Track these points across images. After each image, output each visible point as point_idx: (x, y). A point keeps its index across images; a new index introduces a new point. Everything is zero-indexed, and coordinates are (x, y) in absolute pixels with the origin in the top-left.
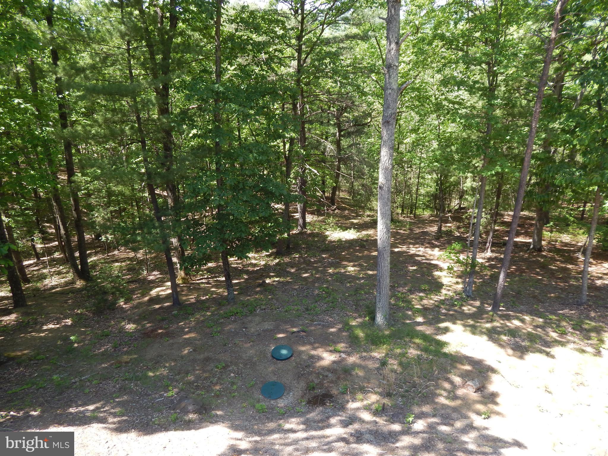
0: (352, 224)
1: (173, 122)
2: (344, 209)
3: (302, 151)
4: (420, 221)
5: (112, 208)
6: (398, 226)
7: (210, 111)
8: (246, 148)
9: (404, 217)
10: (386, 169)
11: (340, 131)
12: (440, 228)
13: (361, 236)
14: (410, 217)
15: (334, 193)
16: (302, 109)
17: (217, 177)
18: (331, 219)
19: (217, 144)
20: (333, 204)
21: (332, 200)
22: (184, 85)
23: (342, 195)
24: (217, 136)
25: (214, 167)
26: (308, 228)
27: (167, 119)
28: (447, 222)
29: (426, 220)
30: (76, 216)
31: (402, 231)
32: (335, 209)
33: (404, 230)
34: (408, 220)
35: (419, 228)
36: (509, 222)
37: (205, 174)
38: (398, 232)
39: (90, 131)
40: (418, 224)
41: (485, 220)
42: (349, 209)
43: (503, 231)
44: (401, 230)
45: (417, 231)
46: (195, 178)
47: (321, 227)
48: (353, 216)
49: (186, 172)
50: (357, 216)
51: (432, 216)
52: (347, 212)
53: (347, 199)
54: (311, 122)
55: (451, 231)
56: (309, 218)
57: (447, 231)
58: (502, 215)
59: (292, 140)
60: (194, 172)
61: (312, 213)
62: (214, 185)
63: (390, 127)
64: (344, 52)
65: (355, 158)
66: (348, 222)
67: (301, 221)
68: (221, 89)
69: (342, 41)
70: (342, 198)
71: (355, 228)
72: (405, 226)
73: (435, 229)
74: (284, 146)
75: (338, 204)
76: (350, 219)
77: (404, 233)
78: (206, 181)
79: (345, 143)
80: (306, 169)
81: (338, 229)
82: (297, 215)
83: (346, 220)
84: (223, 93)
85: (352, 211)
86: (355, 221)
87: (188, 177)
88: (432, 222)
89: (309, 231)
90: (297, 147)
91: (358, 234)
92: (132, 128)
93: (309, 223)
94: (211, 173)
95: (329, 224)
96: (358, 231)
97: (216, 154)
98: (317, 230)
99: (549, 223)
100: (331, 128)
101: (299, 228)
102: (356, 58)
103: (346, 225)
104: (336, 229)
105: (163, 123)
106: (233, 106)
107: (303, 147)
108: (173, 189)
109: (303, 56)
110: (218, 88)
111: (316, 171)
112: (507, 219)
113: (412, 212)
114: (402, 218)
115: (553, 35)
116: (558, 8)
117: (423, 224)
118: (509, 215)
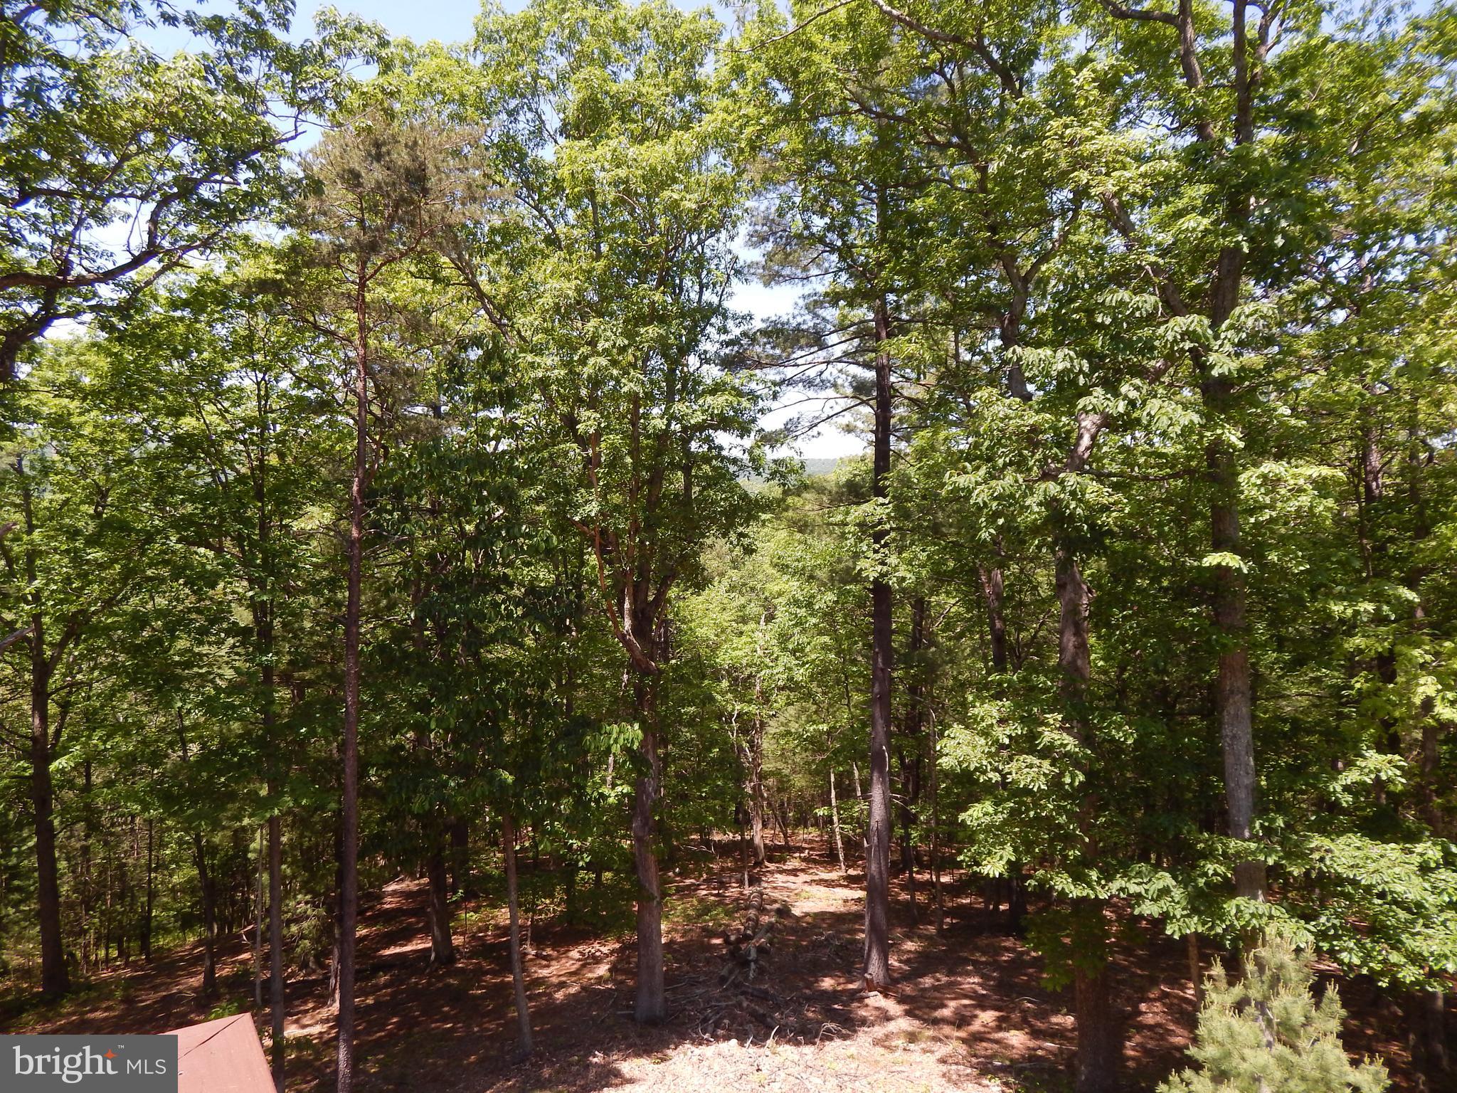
4: (164, 968)
6: (85, 1003)
9: (116, 969)
12: (210, 973)
14: (134, 964)
28: (238, 950)
29: (182, 959)
31: (97, 1014)
34: (127, 972)
35: (155, 988)
36: (392, 910)
40: (156, 976)
41: (315, 922)
43: (377, 935)
44: (95, 1010)
45: (149, 999)
51: (201, 942)
55: (246, 972)
57: (236, 975)
58: (379, 898)
72: (110, 996)
73: (197, 981)
77: (106, 1018)
88: (198, 960)
99: (457, 893)
112: (389, 903)
113: (145, 948)
114: (105, 974)
115: (355, 534)
116: (355, 488)
117: (169, 976)
118: (394, 893)
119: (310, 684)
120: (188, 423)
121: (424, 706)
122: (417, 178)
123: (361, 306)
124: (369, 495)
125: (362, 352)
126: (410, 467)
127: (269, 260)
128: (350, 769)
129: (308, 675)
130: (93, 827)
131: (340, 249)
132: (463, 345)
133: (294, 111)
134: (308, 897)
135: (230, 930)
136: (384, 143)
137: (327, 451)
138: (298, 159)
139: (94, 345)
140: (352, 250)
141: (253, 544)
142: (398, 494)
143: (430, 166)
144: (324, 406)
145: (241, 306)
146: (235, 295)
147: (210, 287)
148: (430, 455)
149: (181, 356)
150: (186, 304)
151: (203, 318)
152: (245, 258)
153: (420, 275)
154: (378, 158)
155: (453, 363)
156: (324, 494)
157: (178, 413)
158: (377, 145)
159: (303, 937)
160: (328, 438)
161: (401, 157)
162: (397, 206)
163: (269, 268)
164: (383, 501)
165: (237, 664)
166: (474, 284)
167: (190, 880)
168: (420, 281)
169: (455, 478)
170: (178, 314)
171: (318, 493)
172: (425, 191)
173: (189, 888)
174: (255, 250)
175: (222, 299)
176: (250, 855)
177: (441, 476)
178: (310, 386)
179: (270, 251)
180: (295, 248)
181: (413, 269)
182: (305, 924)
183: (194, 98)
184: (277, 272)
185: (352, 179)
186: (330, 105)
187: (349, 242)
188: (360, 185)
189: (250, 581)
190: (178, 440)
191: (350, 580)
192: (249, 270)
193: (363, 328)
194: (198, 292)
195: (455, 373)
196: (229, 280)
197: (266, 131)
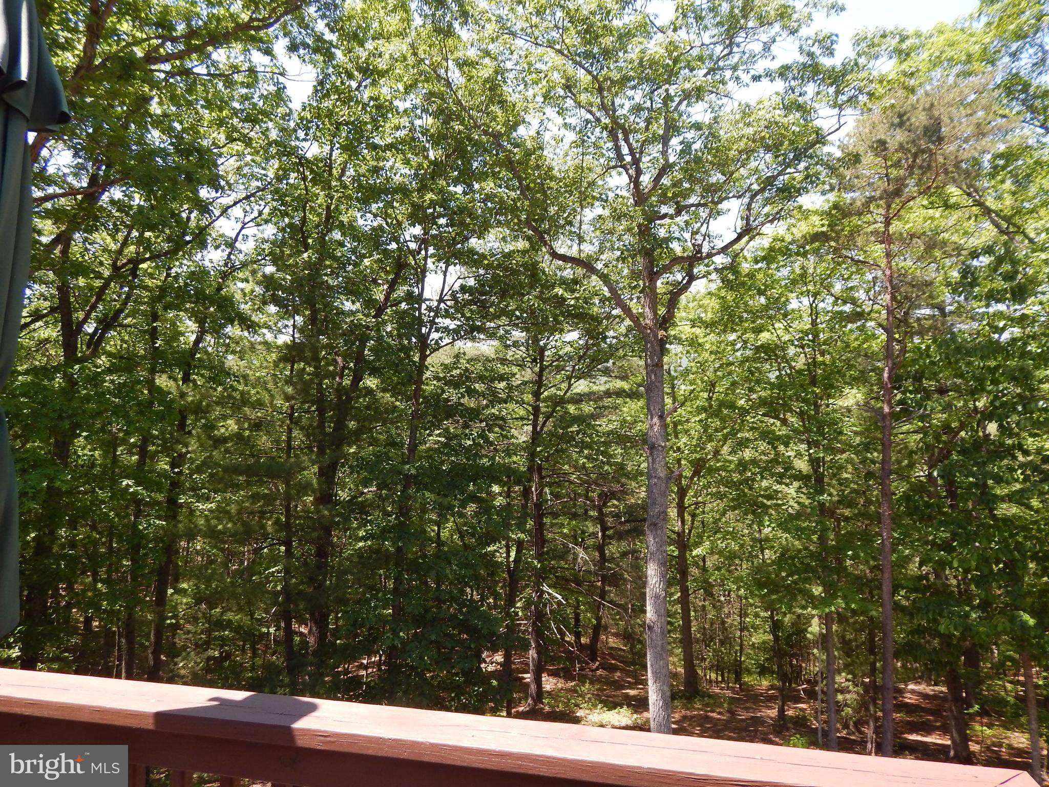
0: (627, 696)
1: (338, 515)
2: (613, 669)
3: (536, 562)
4: (751, 697)
5: (210, 653)
6: (707, 705)
7: (394, 501)
8: (443, 557)
9: (722, 689)
10: (657, 597)
11: (604, 529)
12: (782, 711)
13: (639, 721)
14: (732, 689)
15: (595, 638)
16: (540, 494)
17: (393, 600)
18: (587, 685)
19: (399, 550)
20: (594, 660)
21: (592, 651)
22: (362, 464)
23: (613, 642)
24: (400, 538)
25: (391, 585)
26: (545, 701)
27: (330, 511)
28: (798, 700)
29: (761, 695)
30: (152, 663)
31: (714, 715)
32: (597, 669)
33: (719, 713)
34: (729, 693)
35: (747, 709)
36: (912, 705)
37: (375, 597)
38: (708, 717)
39: (216, 526)
40: (746, 701)
41: (855, 696)
42: (622, 670)
43: (901, 721)
44: (713, 711)
45: (743, 715)
46: (358, 602)
47: (569, 700)
48: (629, 682)
49: (345, 593)
50: (636, 683)
51: (772, 687)
52: (618, 674)
53: (620, 649)
54: (555, 515)
55: (804, 718)
56: (549, 683)
57: (797, 717)
58: (901, 692)
59: (520, 544)
60: (357, 593)
61: (554, 674)
62: (389, 614)
63: (659, 532)
64: (606, 413)
65: (626, 576)
66: (618, 693)
67: (533, 687)
68: (413, 472)
69: (600, 398)
70: (612, 648)
71: (629, 706)
72: (720, 705)
73: (773, 713)
74: (508, 553)
75: (603, 658)
76: (624, 688)
77: (719, 719)
78: (376, 607)
79: (613, 549)
80: (542, 592)
81: (600, 706)
82: (528, 677)
83: (616, 690)
84: (415, 477)
85: (628, 674)
86: (632, 692)
87: (348, 600)
88: (771, 698)
89: (547, 708)
90: (530, 555)
91: (635, 716)
92: (277, 522)
93: (549, 693)
94: (385, 595)
95: (582, 696)
96: (636, 712)
97: (397, 565)
98: (561, 707)
99: (972, 707)
100: (589, 524)
101: (530, 701)
102: (625, 421)
103: (616, 700)
104: (595, 706)
105: (323, 516)
106: (427, 494)
107: (540, 556)
108: (321, 622)
109: (541, 419)
110: (409, 470)
111: (560, 597)
112: (909, 699)
113: (738, 679)
114: (717, 691)
115: (886, 409)
116: (886, 375)
117: (754, 703)
118: (913, 692)
119: (847, 519)
120: (765, 337)
121: (947, 547)
122: (933, 132)
123: (885, 238)
124: (896, 381)
125: (888, 272)
126: (929, 356)
127: (816, 219)
128: (886, 587)
129: (847, 512)
130: (709, 593)
131: (871, 199)
132: (974, 255)
133: (836, 111)
134: (850, 677)
135: (790, 684)
136: (905, 113)
137: (855, 348)
138: (838, 143)
139: (709, 293)
140: (881, 198)
141: (809, 417)
142: (918, 378)
143: (945, 120)
144: (858, 316)
145: (798, 254)
146: (793, 247)
147: (778, 245)
148: (949, 346)
149: (761, 293)
150: (764, 258)
151: (774, 266)
152: (799, 220)
153: (932, 205)
154: (901, 125)
155: (966, 272)
156: (860, 379)
157: (758, 331)
158: (900, 116)
159: (846, 705)
160: (856, 339)
161: (920, 119)
162: (915, 156)
163: (817, 224)
164: (908, 384)
165: (801, 500)
166: (980, 204)
167: (764, 642)
168: (931, 211)
169: (969, 364)
170: (760, 265)
171: (854, 379)
172: (940, 139)
173: (763, 647)
174: (805, 214)
175: (786, 252)
176: (808, 635)
177: (957, 362)
178: (845, 302)
179: (816, 212)
180: (836, 206)
181: (925, 202)
182: (848, 696)
183: (776, 123)
184: (823, 225)
185: (880, 147)
186: (863, 98)
187: (878, 193)
188: (886, 149)
189: (809, 443)
190: (758, 349)
191: (883, 445)
192: (803, 229)
193: (888, 255)
194: (771, 249)
195: (969, 279)
196: (789, 238)
197: (818, 131)
